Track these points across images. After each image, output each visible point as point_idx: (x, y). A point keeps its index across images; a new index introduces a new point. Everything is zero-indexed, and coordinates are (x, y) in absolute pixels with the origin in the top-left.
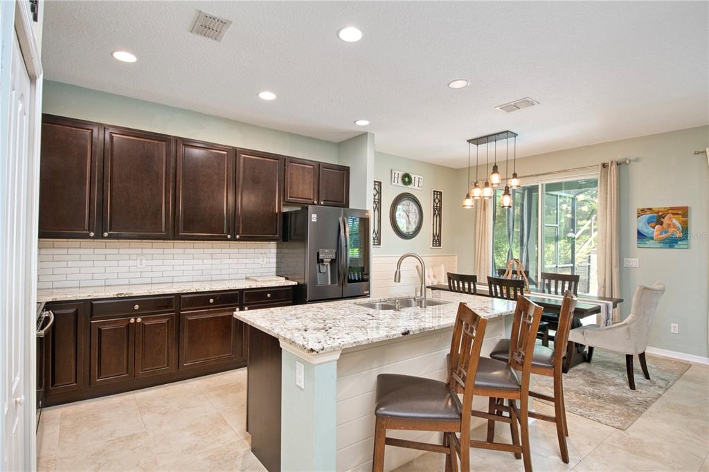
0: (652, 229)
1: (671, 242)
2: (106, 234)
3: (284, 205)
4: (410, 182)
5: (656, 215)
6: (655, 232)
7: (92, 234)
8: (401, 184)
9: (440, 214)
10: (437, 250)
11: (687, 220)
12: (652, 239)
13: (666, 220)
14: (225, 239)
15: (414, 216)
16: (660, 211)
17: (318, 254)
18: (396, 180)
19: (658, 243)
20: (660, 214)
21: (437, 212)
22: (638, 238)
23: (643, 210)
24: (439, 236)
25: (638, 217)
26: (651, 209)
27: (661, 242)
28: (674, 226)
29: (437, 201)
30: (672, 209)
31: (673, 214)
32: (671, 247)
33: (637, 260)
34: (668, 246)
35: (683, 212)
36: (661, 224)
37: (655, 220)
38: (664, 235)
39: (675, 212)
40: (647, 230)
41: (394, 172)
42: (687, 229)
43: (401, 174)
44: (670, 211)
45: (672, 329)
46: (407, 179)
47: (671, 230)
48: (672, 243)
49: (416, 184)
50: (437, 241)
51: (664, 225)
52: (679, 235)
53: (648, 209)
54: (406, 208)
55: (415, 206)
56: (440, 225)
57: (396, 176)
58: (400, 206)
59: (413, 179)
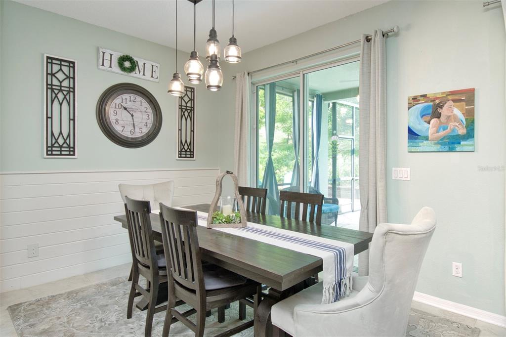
0: (426, 125)
1: (451, 143)
4: (132, 69)
5: (431, 104)
6: (430, 128)
8: (116, 68)
9: (191, 117)
10: (186, 163)
11: (473, 110)
12: (427, 138)
13: (444, 111)
15: (145, 117)
16: (437, 98)
18: (107, 63)
19: (435, 144)
20: (437, 102)
21: (186, 114)
22: (409, 138)
23: (415, 99)
24: (192, 144)
25: (409, 109)
26: (424, 96)
27: (438, 143)
28: (456, 119)
29: (186, 99)
30: (452, 93)
31: (454, 101)
32: (452, 150)
33: (408, 169)
34: (447, 148)
35: (466, 97)
36: (439, 116)
37: (430, 111)
38: (442, 133)
39: (456, 97)
40: (420, 127)
41: (101, 50)
42: (473, 122)
43: (116, 55)
44: (450, 97)
45: (454, 269)
46: (127, 63)
47: (452, 125)
48: (453, 143)
49: (148, 73)
50: (187, 151)
51: (443, 118)
52: (462, 131)
53: (422, 96)
54: (128, 105)
55: (145, 104)
56: (192, 131)
57: (107, 57)
58: (118, 100)
59: (141, 64)
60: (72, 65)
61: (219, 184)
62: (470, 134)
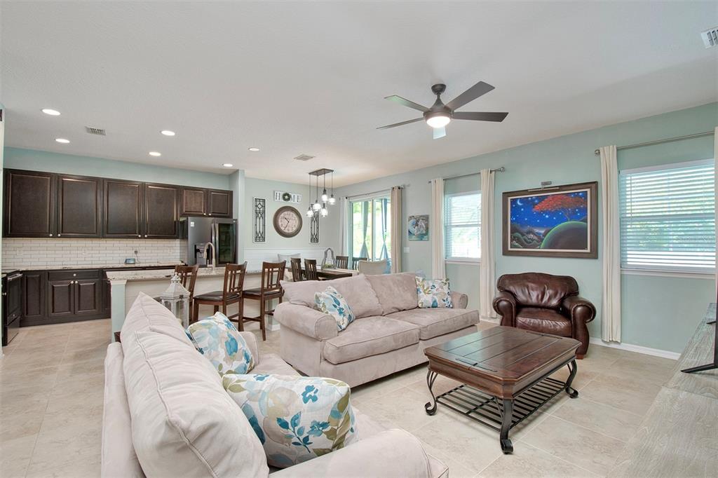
0: (414, 229)
1: (421, 237)
2: (59, 235)
3: (181, 216)
4: (289, 199)
5: (415, 220)
7: (51, 235)
8: (282, 200)
10: (314, 245)
11: (428, 224)
12: (414, 235)
13: (419, 223)
14: (137, 237)
15: (295, 223)
16: (417, 218)
17: (195, 246)
18: (278, 198)
21: (314, 219)
22: (409, 234)
23: (410, 217)
24: (317, 235)
25: (409, 222)
26: (413, 217)
27: (417, 237)
28: (423, 227)
33: (409, 248)
34: (420, 239)
35: (426, 218)
37: (415, 223)
38: (419, 233)
39: (423, 218)
40: (412, 230)
41: (276, 192)
42: (428, 228)
43: (282, 193)
44: (421, 218)
46: (287, 197)
47: (422, 229)
49: (296, 200)
50: (315, 239)
51: (419, 226)
52: (424, 232)
54: (287, 217)
55: (294, 215)
56: (318, 228)
57: (278, 195)
58: (282, 215)
59: (292, 196)
60: (264, 201)
61: (326, 253)
62: (427, 234)
